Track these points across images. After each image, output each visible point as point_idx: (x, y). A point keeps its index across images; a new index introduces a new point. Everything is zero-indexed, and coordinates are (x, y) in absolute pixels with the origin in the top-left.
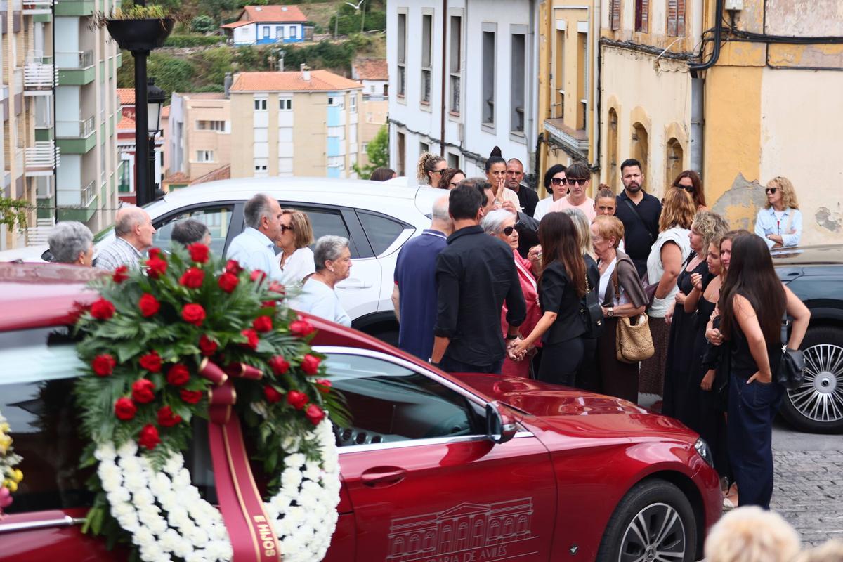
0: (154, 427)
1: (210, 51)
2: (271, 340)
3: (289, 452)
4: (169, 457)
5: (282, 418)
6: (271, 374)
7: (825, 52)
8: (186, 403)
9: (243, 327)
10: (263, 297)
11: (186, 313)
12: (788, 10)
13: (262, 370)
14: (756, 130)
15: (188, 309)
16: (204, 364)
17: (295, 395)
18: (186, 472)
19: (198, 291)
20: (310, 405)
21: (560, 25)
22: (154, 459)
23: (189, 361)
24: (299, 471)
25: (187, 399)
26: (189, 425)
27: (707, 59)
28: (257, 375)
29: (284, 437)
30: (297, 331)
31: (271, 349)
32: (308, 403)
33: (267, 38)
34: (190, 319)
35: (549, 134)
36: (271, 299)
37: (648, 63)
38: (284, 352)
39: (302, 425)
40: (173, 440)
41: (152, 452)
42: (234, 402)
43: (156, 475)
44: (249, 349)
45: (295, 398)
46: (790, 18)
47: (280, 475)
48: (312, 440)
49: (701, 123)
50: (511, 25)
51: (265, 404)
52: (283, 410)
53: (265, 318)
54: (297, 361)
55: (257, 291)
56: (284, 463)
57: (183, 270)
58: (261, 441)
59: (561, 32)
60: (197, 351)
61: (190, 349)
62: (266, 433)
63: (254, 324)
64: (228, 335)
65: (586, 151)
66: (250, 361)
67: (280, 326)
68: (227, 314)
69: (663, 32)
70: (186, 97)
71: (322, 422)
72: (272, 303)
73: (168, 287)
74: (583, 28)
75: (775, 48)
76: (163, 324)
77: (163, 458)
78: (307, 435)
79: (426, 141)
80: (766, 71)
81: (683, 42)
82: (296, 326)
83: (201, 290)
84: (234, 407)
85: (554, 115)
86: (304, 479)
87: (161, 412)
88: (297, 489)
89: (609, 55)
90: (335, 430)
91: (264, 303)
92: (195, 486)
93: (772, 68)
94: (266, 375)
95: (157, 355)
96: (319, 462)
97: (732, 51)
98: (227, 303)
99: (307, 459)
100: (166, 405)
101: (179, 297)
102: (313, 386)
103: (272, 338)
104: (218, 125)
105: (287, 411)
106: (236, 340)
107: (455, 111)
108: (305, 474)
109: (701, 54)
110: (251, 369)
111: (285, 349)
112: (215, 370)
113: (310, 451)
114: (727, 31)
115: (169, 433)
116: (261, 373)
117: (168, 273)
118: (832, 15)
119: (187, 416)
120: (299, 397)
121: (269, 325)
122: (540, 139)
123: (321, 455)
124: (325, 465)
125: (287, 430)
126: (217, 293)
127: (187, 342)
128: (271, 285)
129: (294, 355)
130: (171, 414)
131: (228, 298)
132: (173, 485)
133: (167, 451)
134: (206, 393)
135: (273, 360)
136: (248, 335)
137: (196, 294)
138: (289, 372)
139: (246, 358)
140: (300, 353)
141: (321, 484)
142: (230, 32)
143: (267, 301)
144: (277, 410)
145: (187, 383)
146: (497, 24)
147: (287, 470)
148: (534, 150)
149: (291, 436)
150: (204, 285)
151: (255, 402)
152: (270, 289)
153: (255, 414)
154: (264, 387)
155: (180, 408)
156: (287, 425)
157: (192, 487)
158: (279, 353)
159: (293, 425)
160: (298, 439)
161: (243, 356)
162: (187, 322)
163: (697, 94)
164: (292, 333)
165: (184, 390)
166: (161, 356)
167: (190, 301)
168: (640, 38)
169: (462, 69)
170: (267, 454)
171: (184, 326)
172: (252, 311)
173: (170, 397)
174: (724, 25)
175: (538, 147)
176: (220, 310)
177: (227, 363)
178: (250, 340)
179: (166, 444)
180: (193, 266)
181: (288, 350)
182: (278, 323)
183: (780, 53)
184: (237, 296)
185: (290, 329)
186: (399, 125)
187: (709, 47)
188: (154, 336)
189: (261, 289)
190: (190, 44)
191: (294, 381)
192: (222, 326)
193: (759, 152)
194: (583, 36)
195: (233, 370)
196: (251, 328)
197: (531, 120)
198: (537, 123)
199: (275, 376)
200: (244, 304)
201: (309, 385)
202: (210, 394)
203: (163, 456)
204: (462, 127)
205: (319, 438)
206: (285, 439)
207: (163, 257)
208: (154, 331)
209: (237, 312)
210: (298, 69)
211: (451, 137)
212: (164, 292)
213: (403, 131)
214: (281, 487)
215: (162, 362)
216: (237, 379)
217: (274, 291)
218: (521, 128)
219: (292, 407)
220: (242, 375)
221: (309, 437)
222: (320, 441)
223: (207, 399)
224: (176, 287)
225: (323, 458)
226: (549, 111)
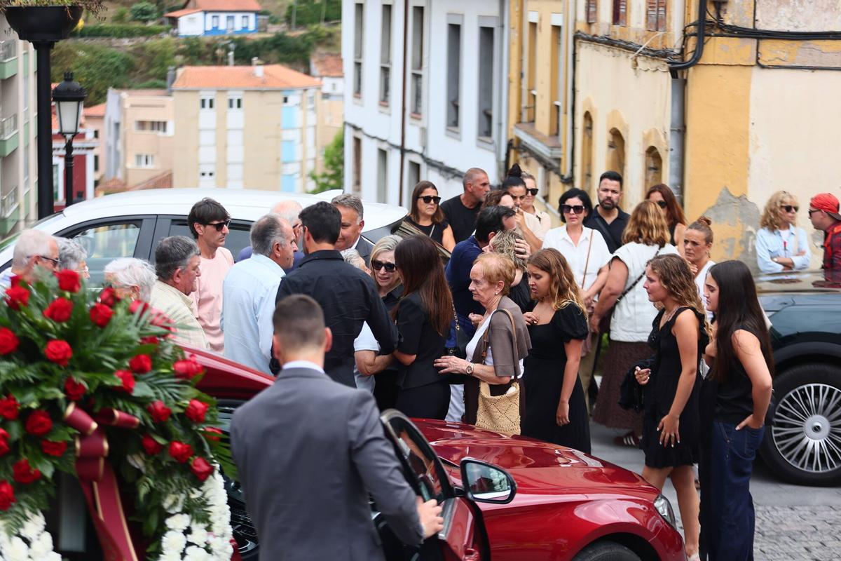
0: (9, 484)
1: (152, 43)
2: (150, 382)
3: (172, 512)
4: (26, 518)
5: (163, 473)
6: (149, 421)
7: (824, 49)
8: (48, 456)
9: (118, 367)
10: (142, 332)
11: (49, 350)
13: (138, 416)
14: (743, 137)
15: (51, 346)
16: (70, 410)
17: (178, 446)
18: (47, 538)
19: (65, 325)
20: (196, 457)
21: (532, 17)
22: (9, 521)
23: (52, 407)
24: (182, 535)
25: (49, 451)
26: (51, 481)
27: (689, 57)
28: (133, 423)
29: (166, 496)
30: (181, 372)
31: (150, 393)
32: (193, 455)
33: (215, 29)
34: (54, 357)
35: (519, 140)
36: (151, 334)
37: (625, 60)
38: (165, 396)
39: (186, 481)
40: (31, 498)
41: (7, 513)
42: (106, 454)
43: (10, 540)
44: (123, 393)
45: (176, 448)
46: (784, 10)
47: (161, 538)
48: (199, 499)
49: (681, 130)
50: (479, 16)
51: (143, 456)
52: (164, 463)
53: (143, 357)
54: (181, 407)
55: (136, 325)
56: (166, 525)
57: (50, 301)
58: (138, 499)
59: (533, 25)
60: (61, 395)
61: (53, 392)
62: (143, 491)
63: (131, 363)
64: (99, 376)
65: (559, 160)
66: (124, 407)
67: (163, 365)
68: (99, 351)
69: (642, 26)
70: (124, 94)
71: (211, 477)
72: (153, 339)
73: (30, 320)
74: (558, 21)
75: (766, 45)
76: (23, 363)
77: (19, 520)
78: (193, 492)
79: (384, 146)
80: (756, 71)
81: (664, 37)
82: (181, 366)
83: (68, 324)
84: (107, 460)
85: (525, 118)
86: (189, 544)
87: (18, 466)
88: (179, 556)
89: (585, 52)
90: (227, 486)
91: (144, 339)
92: (57, 552)
93: (763, 67)
94: (142, 422)
95: (14, 400)
96: (207, 525)
97: (717, 48)
98: (100, 339)
99: (192, 520)
100: (24, 458)
101: (42, 330)
102: (200, 434)
103: (151, 379)
104: (160, 125)
105: (169, 465)
106: (107, 383)
107: (417, 112)
108: (191, 538)
109: (682, 51)
110: (125, 416)
111: (166, 393)
112: (83, 417)
113: (196, 511)
114: (711, 25)
115: (27, 491)
116: (137, 420)
117: (30, 303)
118: (833, 7)
119: (48, 471)
120: (182, 449)
121: (149, 365)
122: (510, 145)
123: (209, 516)
124: (214, 527)
125: (169, 487)
126: (88, 328)
127: (50, 385)
128: (153, 317)
129: (176, 399)
130: (29, 468)
131: (101, 332)
132: (31, 552)
133: (24, 512)
134: (73, 444)
135: (151, 405)
136: (122, 377)
137: (63, 328)
138: (170, 419)
139: (120, 403)
140: (185, 398)
141: (208, 550)
142: (174, 21)
143: (147, 337)
144: (157, 463)
145: (49, 432)
146: (463, 15)
147: (169, 534)
148: (503, 158)
149: (174, 493)
150: (73, 317)
151: (131, 454)
152: (152, 323)
153: (133, 467)
154: (142, 437)
155: (40, 462)
156: (169, 481)
157: (55, 554)
158: (158, 398)
159: (176, 481)
160: (182, 497)
161: (116, 402)
162: (51, 361)
163: (677, 97)
164: (176, 375)
165: (47, 441)
166: (19, 401)
167: (54, 337)
168: (618, 32)
169: (425, 66)
170: (147, 515)
171: (47, 365)
172: (128, 348)
173: (29, 448)
174: (709, 18)
175: (508, 155)
176: (91, 348)
177: (97, 409)
178: (124, 383)
179: (24, 504)
180: (62, 296)
181: (170, 394)
182: (161, 363)
183: (771, 50)
184: (112, 331)
185: (173, 369)
186: (355, 128)
187: (692, 43)
188: (11, 378)
189: (142, 322)
190: (130, 34)
191: (177, 429)
192: (92, 366)
193: (747, 162)
194: (557, 29)
195: (104, 418)
196: (127, 367)
197: (500, 124)
198: (506, 128)
199: (154, 424)
200: (118, 340)
201: (195, 436)
202: (78, 445)
203: (20, 518)
204: (424, 131)
205: (207, 496)
206: (166, 497)
207: (26, 285)
208: (11, 371)
209: (110, 350)
210: (249, 63)
211: (413, 143)
212: (25, 326)
213: (359, 135)
214: (162, 553)
215: (19, 408)
216: (108, 427)
217: (157, 325)
218: (488, 133)
219: (174, 460)
220: (114, 423)
221: (196, 495)
222: (208, 500)
223: (75, 451)
224: (40, 319)
225: (211, 519)
226: (520, 114)
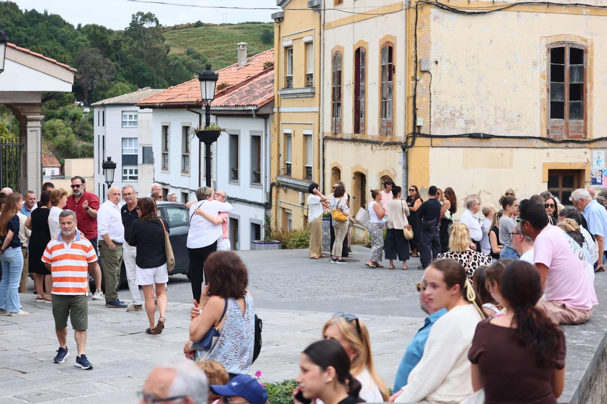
7: (452, 141)
12: (439, 126)
14: (427, 170)
21: (287, 131)
27: (409, 144)
35: (279, 183)
37: (364, 147)
46: (439, 129)
49: (406, 168)
50: (250, 131)
59: (288, 136)
69: (377, 134)
74: (308, 132)
75: (434, 140)
80: (431, 149)
81: (392, 138)
85: (282, 173)
89: (329, 145)
93: (433, 147)
97: (419, 141)
109: (405, 142)
114: (417, 134)
118: (454, 127)
122: (272, 185)
146: (240, 131)
148: (268, 190)
163: (405, 157)
168: (358, 136)
169: (214, 153)
174: (416, 131)
175: (271, 190)
183: (436, 141)
187: (410, 140)
193: (429, 177)
194: (306, 136)
197: (266, 177)
198: (270, 178)
213: (166, 187)
218: (258, 181)
226: (279, 172)
